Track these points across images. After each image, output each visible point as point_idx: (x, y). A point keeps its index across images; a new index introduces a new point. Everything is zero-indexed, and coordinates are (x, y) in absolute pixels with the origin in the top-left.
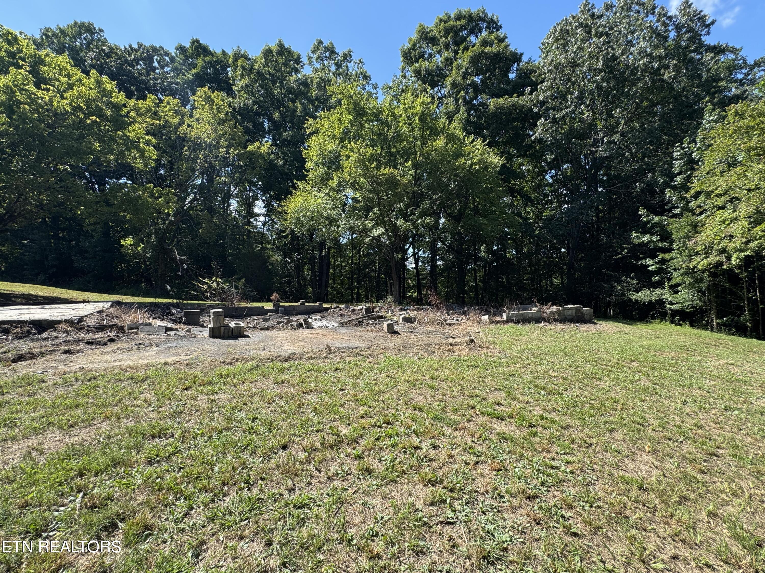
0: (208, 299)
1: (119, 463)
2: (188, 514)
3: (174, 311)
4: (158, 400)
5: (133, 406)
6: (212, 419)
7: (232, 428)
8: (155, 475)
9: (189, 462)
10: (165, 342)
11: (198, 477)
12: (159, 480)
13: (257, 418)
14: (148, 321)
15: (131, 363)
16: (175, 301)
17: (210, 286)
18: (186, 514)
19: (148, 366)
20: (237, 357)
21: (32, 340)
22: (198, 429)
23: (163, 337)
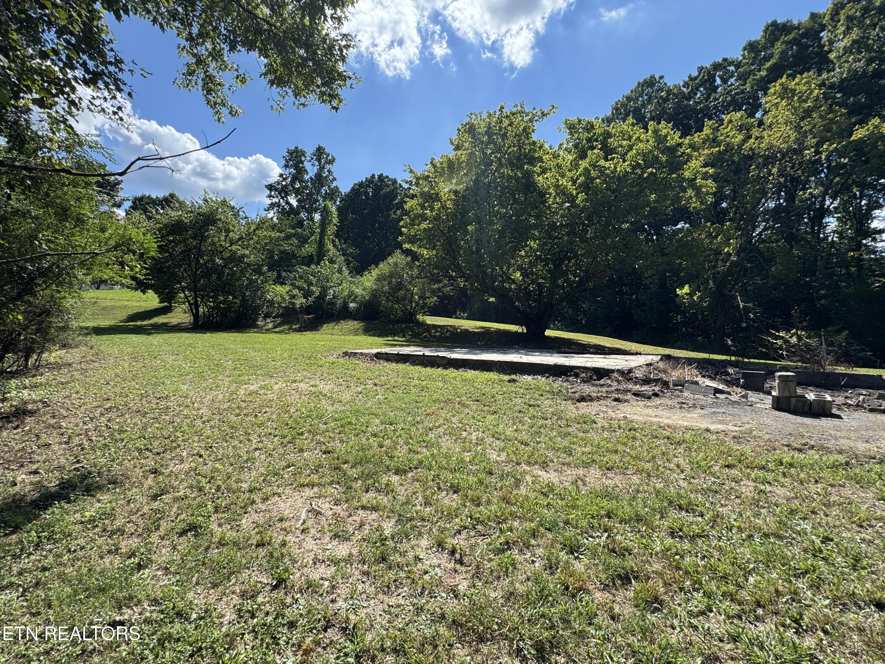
0: (784, 358)
1: (642, 520)
2: (705, 614)
3: (731, 371)
4: (692, 469)
5: (664, 467)
6: (757, 515)
7: (786, 538)
8: (674, 550)
9: (716, 554)
10: (712, 405)
11: (725, 577)
12: (677, 557)
13: (832, 540)
14: (696, 379)
15: (670, 422)
16: (733, 358)
17: (786, 341)
18: (702, 613)
19: (687, 428)
20: (813, 443)
21: (593, 385)
22: (735, 520)
23: (710, 399)
